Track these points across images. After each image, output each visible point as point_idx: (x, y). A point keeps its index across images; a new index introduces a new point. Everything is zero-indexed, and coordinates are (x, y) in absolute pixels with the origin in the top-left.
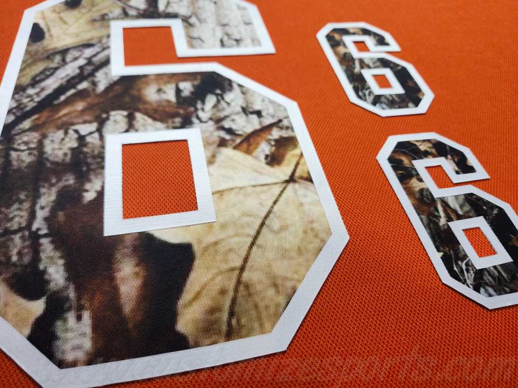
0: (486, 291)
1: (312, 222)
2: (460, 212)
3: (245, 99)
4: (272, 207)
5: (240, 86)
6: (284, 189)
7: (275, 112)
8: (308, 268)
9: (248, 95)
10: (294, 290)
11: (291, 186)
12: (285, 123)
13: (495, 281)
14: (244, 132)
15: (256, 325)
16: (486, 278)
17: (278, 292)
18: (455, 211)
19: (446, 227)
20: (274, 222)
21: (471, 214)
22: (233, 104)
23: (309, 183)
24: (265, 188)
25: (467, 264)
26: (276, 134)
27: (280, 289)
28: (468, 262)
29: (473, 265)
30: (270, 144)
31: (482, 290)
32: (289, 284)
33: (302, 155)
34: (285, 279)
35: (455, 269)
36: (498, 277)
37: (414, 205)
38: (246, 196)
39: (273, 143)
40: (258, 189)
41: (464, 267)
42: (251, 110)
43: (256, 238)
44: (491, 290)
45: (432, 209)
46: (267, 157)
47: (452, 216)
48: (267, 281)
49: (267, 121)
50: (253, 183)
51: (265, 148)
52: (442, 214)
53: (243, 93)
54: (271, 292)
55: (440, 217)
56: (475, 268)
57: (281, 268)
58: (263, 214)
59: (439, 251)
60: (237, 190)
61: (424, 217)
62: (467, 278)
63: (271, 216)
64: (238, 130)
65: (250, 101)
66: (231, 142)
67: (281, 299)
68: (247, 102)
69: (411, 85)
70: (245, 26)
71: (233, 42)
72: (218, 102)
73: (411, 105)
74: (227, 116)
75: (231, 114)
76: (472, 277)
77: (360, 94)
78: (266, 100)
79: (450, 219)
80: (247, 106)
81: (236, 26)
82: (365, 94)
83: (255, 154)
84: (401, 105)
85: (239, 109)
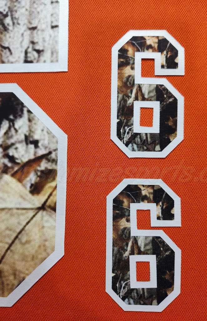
0: (129, 300)
1: (46, 240)
2: (142, 249)
3: (29, 127)
4: (25, 226)
5: (29, 111)
6: (36, 214)
7: (49, 143)
8: (34, 268)
9: (33, 122)
10: (24, 279)
11: (40, 213)
12: (53, 156)
14: (22, 161)
16: (134, 294)
17: (15, 278)
18: (139, 248)
19: (126, 258)
20: (24, 238)
21: (149, 252)
22: (20, 131)
23: (53, 212)
24: (24, 211)
25: (126, 284)
26: (44, 165)
27: (17, 277)
28: (128, 283)
29: (130, 285)
30: (37, 174)
31: (127, 300)
32: (22, 275)
33: (56, 187)
34: (20, 272)
35: (117, 285)
36: (141, 294)
37: (113, 239)
38: (12, 215)
39: (39, 174)
40: (20, 211)
41: (123, 285)
42: (31, 139)
43: (11, 245)
44: (132, 301)
45: (124, 244)
46: (32, 185)
47: (135, 251)
48: (11, 272)
49: (41, 152)
50: (18, 206)
51: (32, 178)
52: (129, 248)
53: (30, 120)
54: (12, 278)
55: (127, 250)
56: (130, 287)
57: (20, 266)
58: (18, 231)
59: (113, 272)
60: (6, 210)
61: (116, 249)
62: (121, 292)
63: (23, 232)
64: (17, 159)
65: (33, 130)
66: (11, 170)
67: (16, 282)
68: (30, 131)
69: (170, 123)
70: (51, 31)
71: (36, 54)
72: (10, 128)
73: (158, 148)
74: (13, 144)
75: (16, 142)
76: (125, 292)
77: (121, 131)
78: (45, 130)
79: (132, 253)
80: (29, 134)
81: (43, 31)
82: (125, 131)
83: (24, 182)
84: (150, 147)
85: (23, 137)
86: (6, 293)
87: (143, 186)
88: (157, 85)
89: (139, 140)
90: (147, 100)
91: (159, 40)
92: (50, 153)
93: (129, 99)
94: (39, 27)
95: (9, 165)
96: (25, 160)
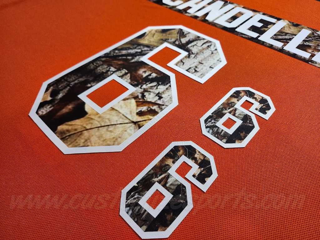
0: (129, 210)
1: (120, 137)
2: (168, 185)
3: (164, 91)
4: (118, 124)
5: (170, 86)
6: (129, 123)
7: (166, 101)
8: (99, 145)
9: (168, 90)
10: (88, 146)
11: (132, 124)
12: (163, 107)
13: (137, 213)
14: (147, 100)
15: (69, 143)
16: (137, 209)
17: (84, 142)
18: (166, 183)
19: (153, 182)
20: (111, 128)
21: (170, 190)
22: (158, 89)
23: (138, 128)
24: (125, 118)
25: (138, 197)
26: (155, 108)
27: (86, 143)
28: (140, 197)
29: (139, 200)
30: (148, 108)
31: (128, 208)
32: (89, 144)
33: (151, 119)
34: (90, 142)
35: (132, 193)
36: (140, 213)
37: (156, 165)
38: (117, 115)
40: (123, 117)
41: (136, 197)
42: (160, 95)
43: (101, 127)
44: (130, 212)
45: (160, 173)
46: (141, 111)
47: (162, 183)
48: (86, 138)
49: (159, 102)
50: (125, 114)
51: (144, 108)
52: (160, 178)
53: (167, 89)
54: (83, 141)
55: (158, 178)
56: (138, 202)
57: (94, 139)
58: (112, 123)
59: (137, 183)
60: (117, 112)
61: (152, 171)
62: (130, 199)
63: (114, 126)
64: (146, 98)
65: (164, 93)
66: (138, 99)
67: (82, 144)
68: (163, 92)
69: (242, 135)
70: (208, 68)
71: (194, 71)
72: (155, 86)
73: (225, 140)
74: (150, 92)
75: (152, 92)
76: (132, 202)
77: (209, 120)
78: (170, 96)
79: (159, 182)
80: (161, 93)
81: (205, 66)
82: (211, 121)
83: (138, 108)
84: (220, 137)
85: (157, 92)
86: (71, 146)
87: (199, 152)
88: (247, 115)
89: (216, 130)
90: (236, 117)
91: (262, 99)
92: (163, 105)
93: (225, 110)
94: (204, 64)
95: (140, 97)
96: (149, 100)
